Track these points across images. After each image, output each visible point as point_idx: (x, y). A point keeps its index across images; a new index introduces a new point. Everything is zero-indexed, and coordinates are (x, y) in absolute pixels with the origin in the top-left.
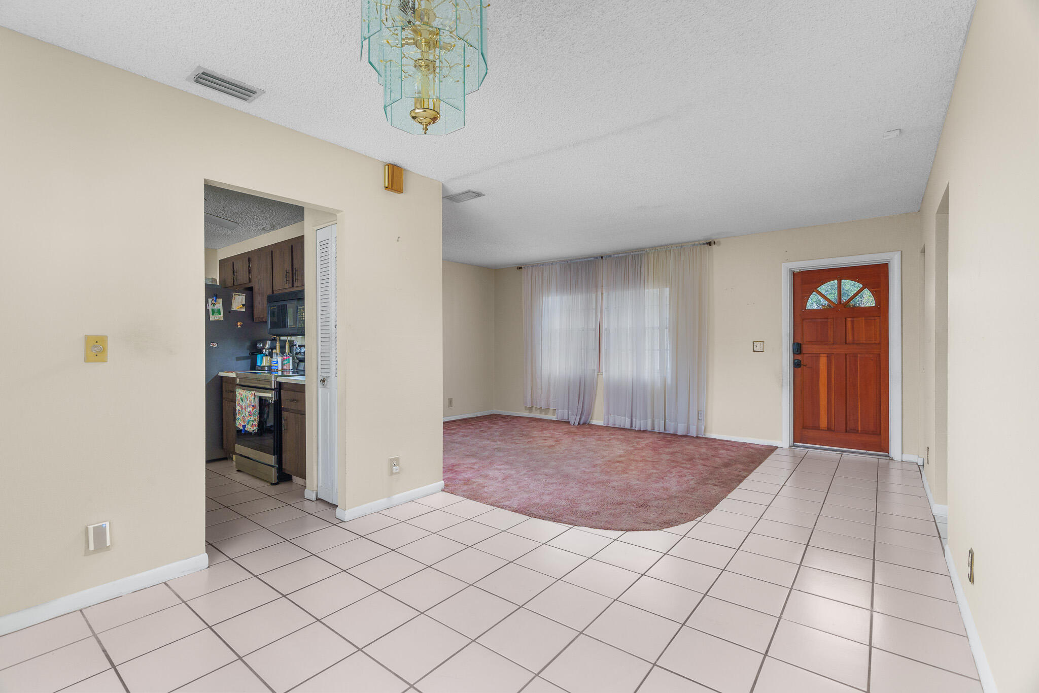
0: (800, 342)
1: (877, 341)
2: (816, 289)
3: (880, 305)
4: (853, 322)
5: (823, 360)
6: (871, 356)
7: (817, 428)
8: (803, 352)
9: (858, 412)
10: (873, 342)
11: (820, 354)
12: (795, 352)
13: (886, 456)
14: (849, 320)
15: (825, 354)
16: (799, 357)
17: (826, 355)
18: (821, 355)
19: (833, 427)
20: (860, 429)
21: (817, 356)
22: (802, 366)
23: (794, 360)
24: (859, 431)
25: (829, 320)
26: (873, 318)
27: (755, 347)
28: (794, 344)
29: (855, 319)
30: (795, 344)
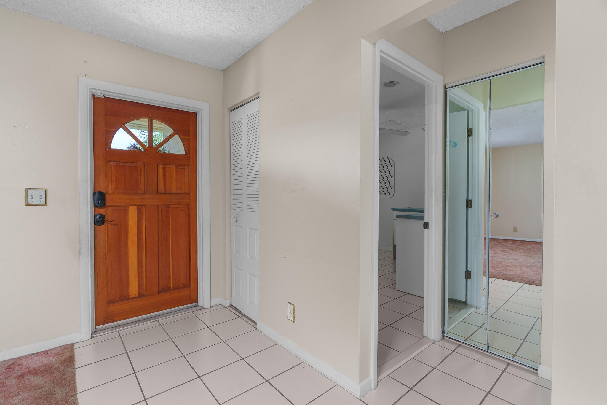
0: (103, 190)
1: (187, 191)
2: (124, 124)
3: (189, 154)
4: (164, 169)
5: (133, 213)
6: (182, 206)
7: (125, 298)
8: (108, 204)
9: (169, 268)
10: (183, 192)
11: (128, 206)
12: (96, 205)
13: (195, 306)
14: (161, 166)
15: (135, 205)
16: (102, 211)
17: (136, 207)
18: (130, 207)
19: (145, 292)
20: (171, 285)
21: (125, 210)
22: (106, 224)
23: (95, 216)
24: (171, 288)
25: (139, 165)
26: (183, 167)
27: (29, 198)
28: (94, 193)
29: (166, 166)
30: (97, 194)
